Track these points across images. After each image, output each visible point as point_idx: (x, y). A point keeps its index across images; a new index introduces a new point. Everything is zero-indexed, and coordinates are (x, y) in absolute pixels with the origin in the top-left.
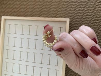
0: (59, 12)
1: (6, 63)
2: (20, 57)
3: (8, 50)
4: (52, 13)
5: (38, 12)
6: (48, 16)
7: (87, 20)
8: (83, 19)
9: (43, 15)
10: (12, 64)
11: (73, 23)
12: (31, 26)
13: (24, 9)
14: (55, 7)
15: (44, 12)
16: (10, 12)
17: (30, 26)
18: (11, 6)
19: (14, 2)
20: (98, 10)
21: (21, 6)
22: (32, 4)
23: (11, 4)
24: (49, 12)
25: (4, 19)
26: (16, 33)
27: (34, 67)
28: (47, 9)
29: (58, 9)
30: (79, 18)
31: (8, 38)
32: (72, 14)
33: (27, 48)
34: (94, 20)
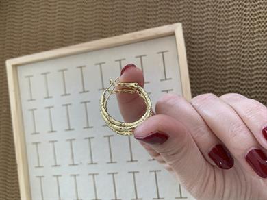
0: (149, 17)
1: (39, 179)
2: (73, 156)
3: (37, 143)
4: (132, 22)
5: (97, 30)
6: (124, 30)
7: (232, 17)
8: (218, 19)
10: (55, 178)
11: (193, 37)
12: (85, 66)
13: (58, 30)
14: (136, 5)
15: (112, 25)
16: (25, 48)
17: (81, 67)
18: (24, 32)
19: (29, 21)
21: (49, 24)
22: (77, 14)
24: (125, 22)
25: (13, 66)
26: (50, 95)
27: (115, 175)
28: (117, 15)
29: (145, 10)
30: (206, 18)
31: (31, 112)
32: (185, 14)
33: (85, 128)
34: (248, 13)
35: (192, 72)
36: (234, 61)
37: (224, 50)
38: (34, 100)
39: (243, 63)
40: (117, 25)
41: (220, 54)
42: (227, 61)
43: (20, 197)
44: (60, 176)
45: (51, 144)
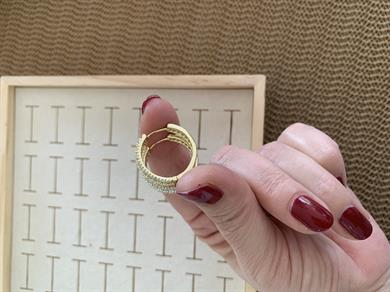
0: (223, 51)
1: (26, 256)
2: (80, 233)
3: (29, 206)
4: (196, 53)
5: (143, 54)
7: (337, 75)
8: (319, 74)
9: (163, 64)
10: (50, 260)
11: (279, 93)
12: (117, 108)
13: (86, 42)
14: (206, 29)
15: (166, 52)
17: (112, 108)
18: (34, 34)
20: (376, 36)
21: (74, 31)
22: (118, 24)
24: (186, 51)
25: (10, 87)
26: (59, 140)
27: (137, 271)
28: (176, 38)
29: (218, 39)
30: (302, 69)
31: (28, 159)
33: (103, 197)
34: (361, 74)
37: (319, 119)
38: (35, 142)
40: (173, 53)
44: (58, 258)
45: (51, 211)
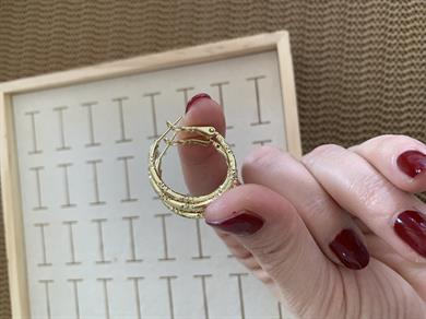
0: (236, 22)
1: (43, 285)
2: (102, 247)
3: (42, 225)
4: (207, 29)
7: (369, 25)
8: (348, 27)
10: (72, 284)
11: (306, 56)
12: (126, 98)
13: (84, 38)
15: (173, 33)
18: (27, 39)
19: (36, 21)
22: (116, 13)
23: (27, 30)
24: (195, 29)
26: (66, 145)
27: (172, 281)
28: (182, 17)
29: (229, 9)
30: (328, 25)
31: (33, 172)
32: (293, 18)
33: (123, 201)
34: (396, 19)
35: (303, 113)
36: (372, 97)
37: (356, 78)
38: (40, 152)
39: (385, 101)
40: (181, 33)
41: (349, 85)
42: (360, 96)
43: (10, 316)
44: (80, 280)
45: (66, 227)
